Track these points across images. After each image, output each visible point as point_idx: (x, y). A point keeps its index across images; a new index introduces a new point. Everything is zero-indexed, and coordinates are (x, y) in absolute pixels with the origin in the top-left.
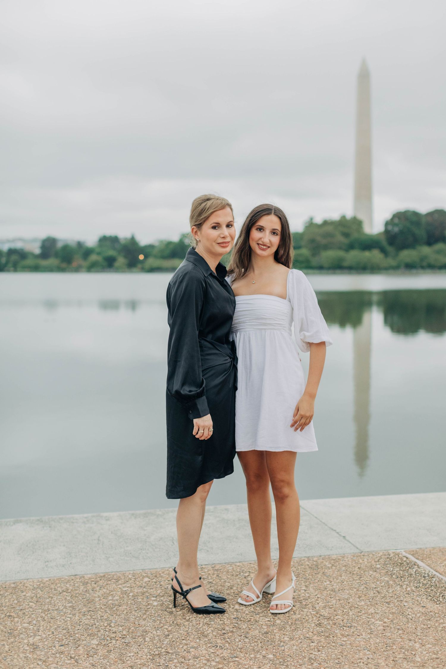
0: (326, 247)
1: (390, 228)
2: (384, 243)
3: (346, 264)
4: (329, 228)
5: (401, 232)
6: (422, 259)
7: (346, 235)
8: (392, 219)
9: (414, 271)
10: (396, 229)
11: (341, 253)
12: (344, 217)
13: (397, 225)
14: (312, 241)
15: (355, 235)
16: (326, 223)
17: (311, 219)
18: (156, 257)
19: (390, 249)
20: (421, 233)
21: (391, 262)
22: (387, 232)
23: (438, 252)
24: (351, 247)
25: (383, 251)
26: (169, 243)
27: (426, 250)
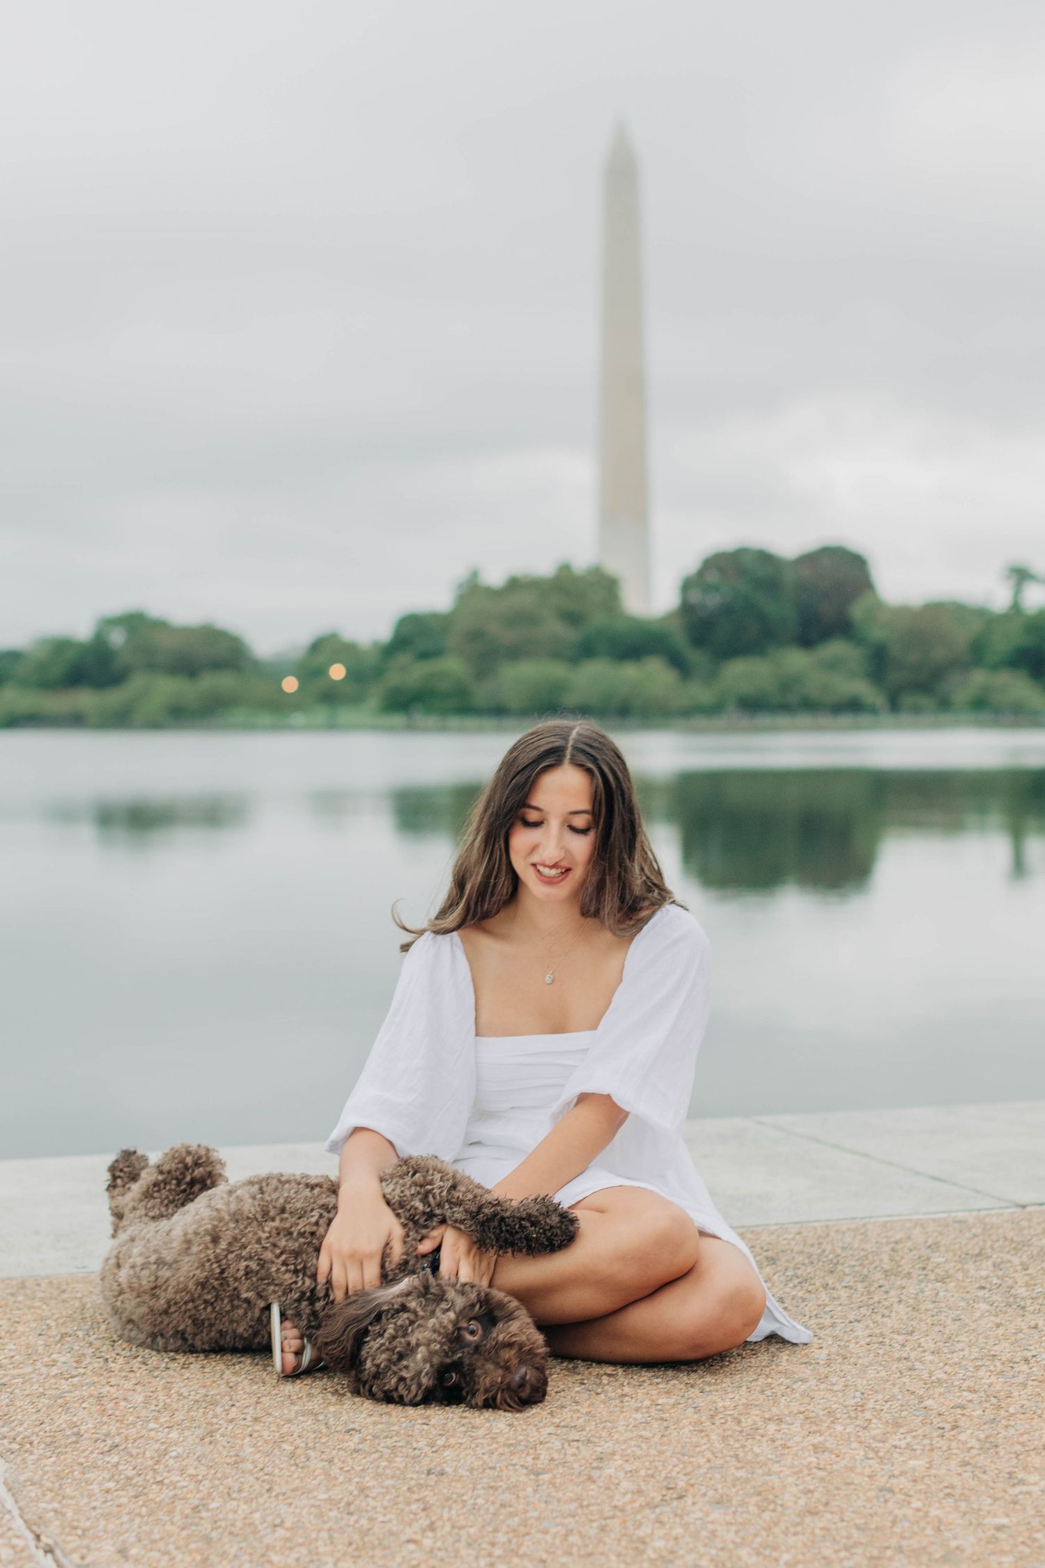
0: (515, 653)
1: (695, 597)
2: (680, 640)
3: (571, 699)
4: (524, 600)
5: (727, 610)
6: (787, 685)
7: (573, 618)
8: (701, 573)
9: (764, 720)
10: (713, 601)
11: (556, 670)
12: (565, 569)
13: (716, 589)
14: (476, 635)
15: (598, 620)
16: (514, 584)
17: (475, 575)
18: (24, 683)
19: (696, 657)
20: (782, 610)
21: (699, 692)
22: (686, 609)
23: (832, 665)
24: (586, 651)
25: (677, 662)
26: (61, 646)
27: (796, 660)
